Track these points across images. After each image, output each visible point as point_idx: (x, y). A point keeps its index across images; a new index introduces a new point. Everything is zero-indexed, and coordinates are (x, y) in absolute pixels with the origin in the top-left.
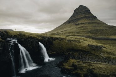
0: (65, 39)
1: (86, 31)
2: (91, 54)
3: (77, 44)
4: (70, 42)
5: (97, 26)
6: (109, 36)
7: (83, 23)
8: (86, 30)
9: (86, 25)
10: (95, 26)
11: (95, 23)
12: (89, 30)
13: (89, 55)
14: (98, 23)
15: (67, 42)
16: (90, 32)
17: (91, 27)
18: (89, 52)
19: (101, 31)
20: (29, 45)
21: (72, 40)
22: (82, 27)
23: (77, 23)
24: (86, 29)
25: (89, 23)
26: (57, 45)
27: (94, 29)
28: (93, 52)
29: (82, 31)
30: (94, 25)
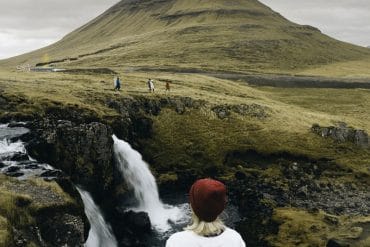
0: (202, 103)
1: (212, 50)
2: (338, 170)
3: (259, 123)
4: (228, 114)
5: (253, 26)
6: (303, 68)
7: (198, 14)
8: (212, 44)
9: (209, 21)
10: (246, 27)
11: (243, 11)
12: (227, 45)
13: (331, 176)
14: (254, 14)
15: (213, 116)
16: (231, 53)
17: (230, 32)
18: (325, 160)
19: (272, 50)
20: (80, 160)
21: (236, 108)
22: (195, 29)
23: (171, 12)
24: (211, 41)
25: (220, 13)
26: (172, 139)
27: (242, 38)
28: (343, 161)
29: (197, 50)
30: (239, 21)
